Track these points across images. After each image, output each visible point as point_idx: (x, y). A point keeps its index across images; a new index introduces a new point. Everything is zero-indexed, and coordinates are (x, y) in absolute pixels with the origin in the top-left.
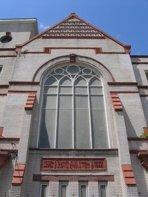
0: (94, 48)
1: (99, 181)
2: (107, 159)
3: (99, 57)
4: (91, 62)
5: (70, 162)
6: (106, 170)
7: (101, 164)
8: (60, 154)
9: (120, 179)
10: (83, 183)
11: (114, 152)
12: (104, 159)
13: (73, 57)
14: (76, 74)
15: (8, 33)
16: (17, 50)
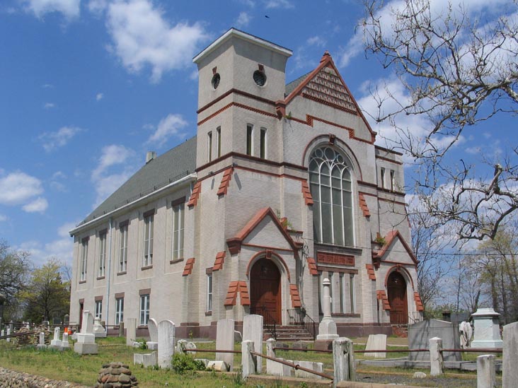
0: (349, 129)
1: (350, 274)
2: (355, 256)
3: (352, 143)
4: (346, 149)
5: (334, 257)
6: (354, 266)
7: (351, 261)
8: (328, 250)
9: (363, 272)
10: (341, 274)
11: (359, 252)
12: (353, 257)
13: (333, 139)
14: (333, 161)
15: (261, 67)
16: (281, 109)
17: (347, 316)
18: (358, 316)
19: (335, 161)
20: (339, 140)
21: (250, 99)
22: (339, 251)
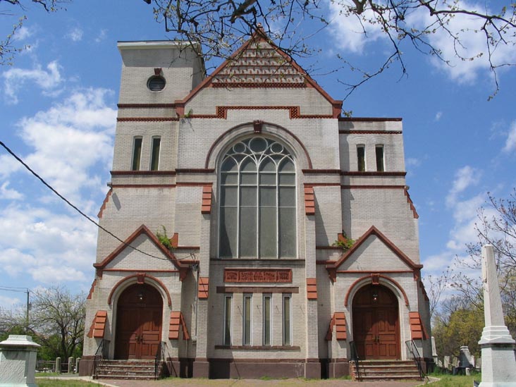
0: (288, 108)
1: (283, 293)
2: (293, 270)
4: (283, 134)
5: (254, 273)
6: (291, 281)
7: (286, 276)
8: (243, 265)
9: (304, 293)
10: (267, 295)
11: (300, 263)
12: (289, 270)
13: (258, 126)
14: (262, 153)
15: (158, 71)
16: (178, 110)
17: (275, 349)
18: (297, 349)
19: (268, 152)
20: (270, 125)
21: (140, 110)
22: (262, 265)
